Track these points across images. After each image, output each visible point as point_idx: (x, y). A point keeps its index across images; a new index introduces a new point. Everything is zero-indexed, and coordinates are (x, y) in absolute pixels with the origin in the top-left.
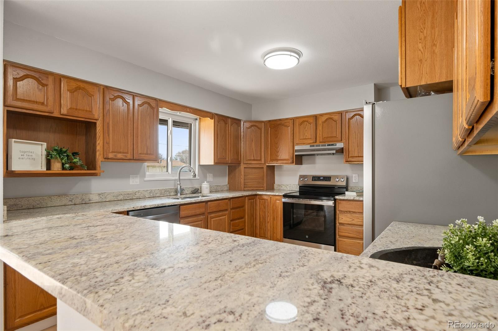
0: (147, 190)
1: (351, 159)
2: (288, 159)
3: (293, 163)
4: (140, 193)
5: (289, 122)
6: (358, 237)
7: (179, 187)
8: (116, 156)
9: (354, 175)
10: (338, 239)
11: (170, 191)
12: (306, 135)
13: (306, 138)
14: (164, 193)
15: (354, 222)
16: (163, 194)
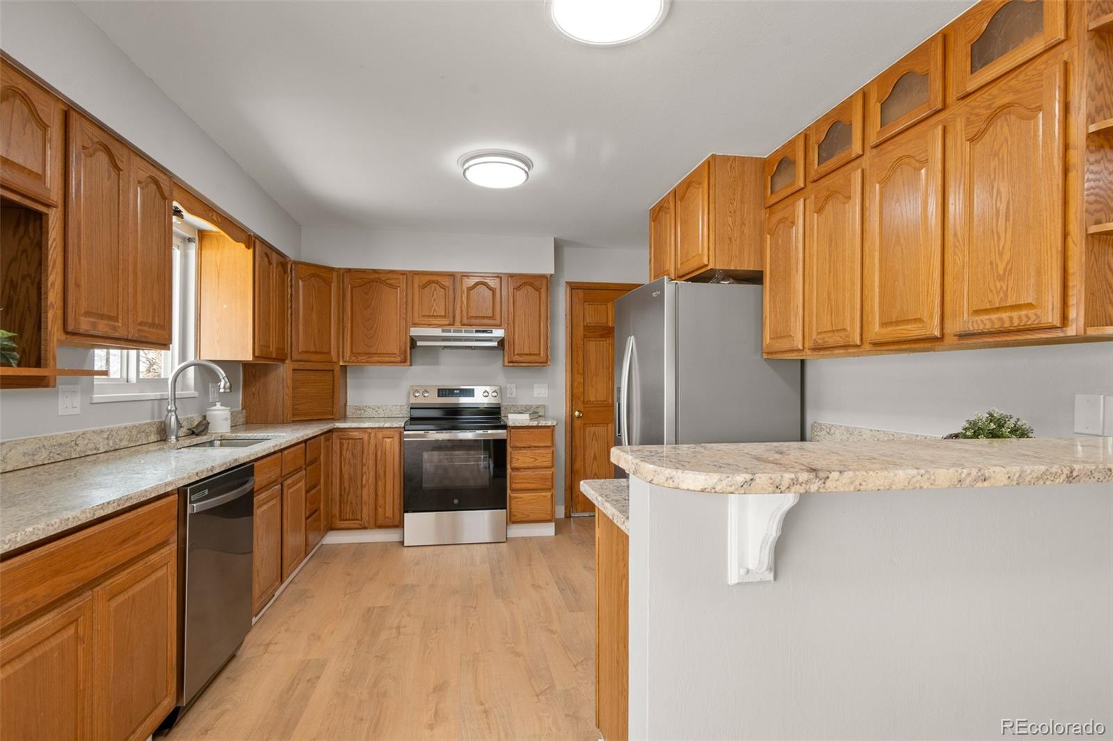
0: (102, 431)
1: (516, 358)
2: (395, 354)
3: (405, 362)
4: (86, 441)
5: (396, 279)
6: (545, 487)
7: (173, 418)
8: (94, 325)
9: (508, 386)
10: (510, 496)
11: (147, 431)
12: (435, 310)
13: (435, 314)
14: (137, 437)
15: (537, 463)
16: (135, 441)
